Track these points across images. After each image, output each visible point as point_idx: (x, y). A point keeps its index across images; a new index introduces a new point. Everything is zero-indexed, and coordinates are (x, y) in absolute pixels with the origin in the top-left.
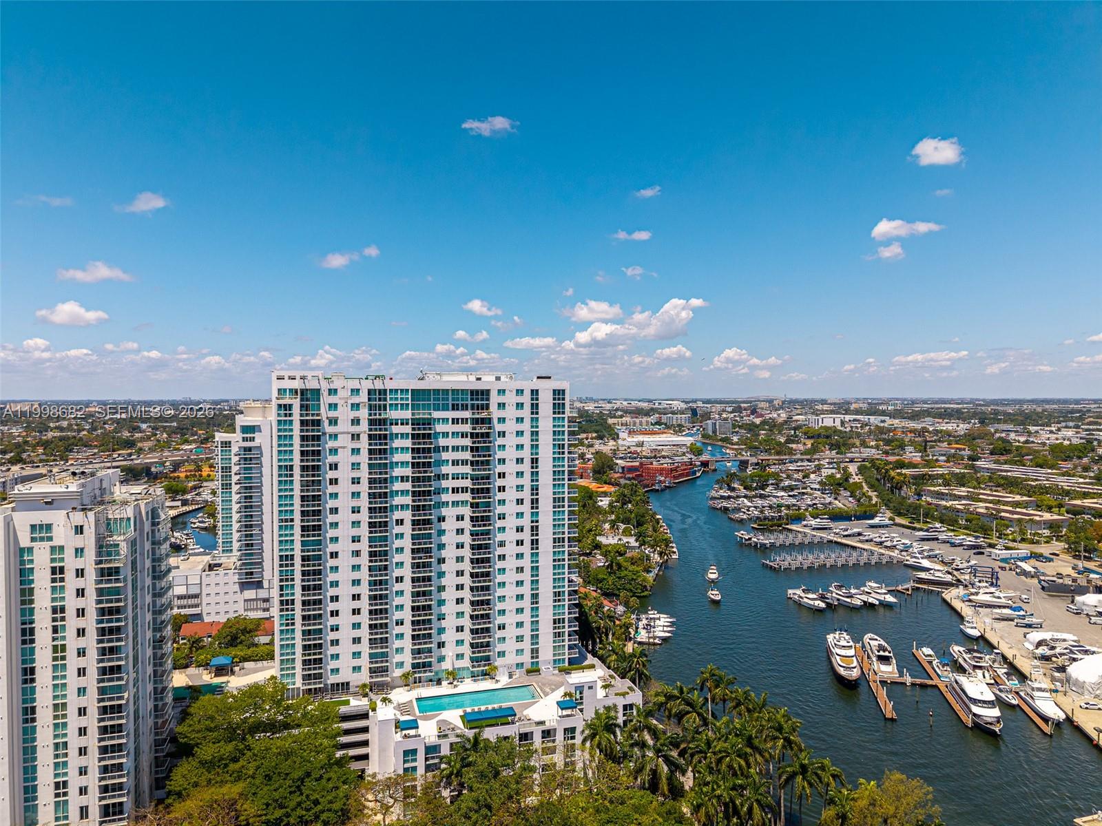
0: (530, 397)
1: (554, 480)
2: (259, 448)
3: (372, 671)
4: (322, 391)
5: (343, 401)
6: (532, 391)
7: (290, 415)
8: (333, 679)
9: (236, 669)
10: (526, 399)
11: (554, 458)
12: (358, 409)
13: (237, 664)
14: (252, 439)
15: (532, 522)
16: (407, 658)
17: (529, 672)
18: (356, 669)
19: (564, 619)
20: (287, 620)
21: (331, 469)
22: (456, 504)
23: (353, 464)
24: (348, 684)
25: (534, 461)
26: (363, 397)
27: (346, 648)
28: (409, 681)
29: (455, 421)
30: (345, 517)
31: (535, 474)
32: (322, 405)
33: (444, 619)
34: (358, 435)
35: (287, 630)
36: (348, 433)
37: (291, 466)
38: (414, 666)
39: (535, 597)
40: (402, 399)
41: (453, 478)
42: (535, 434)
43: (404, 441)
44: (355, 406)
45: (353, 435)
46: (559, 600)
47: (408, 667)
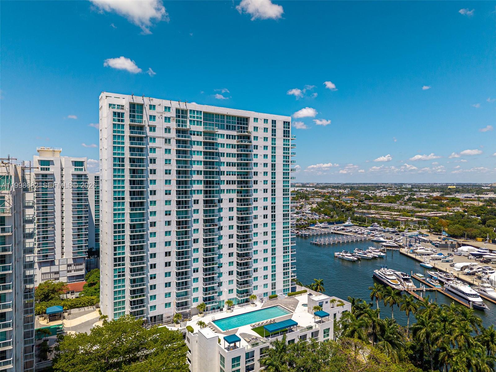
0: (271, 124)
1: (284, 178)
2: (53, 175)
3: (179, 305)
4: (145, 106)
5: (159, 115)
6: (273, 121)
7: (122, 121)
8: (152, 314)
9: (66, 314)
10: (269, 125)
11: (284, 165)
12: (169, 121)
13: (65, 311)
14: (48, 169)
15: (272, 204)
16: (200, 295)
17: (271, 298)
18: (168, 305)
19: (289, 263)
20: (119, 272)
21: (151, 163)
22: (229, 191)
23: (166, 160)
24: (162, 315)
25: (273, 166)
26: (173, 114)
27: (161, 291)
28: (202, 310)
29: (228, 137)
30: (160, 197)
31: (274, 174)
32: (144, 116)
33: (221, 267)
34: (170, 140)
35: (119, 280)
36: (163, 137)
37: (123, 159)
38: (205, 300)
39: (273, 250)
40: (197, 117)
41: (227, 175)
42: (274, 148)
43: (199, 146)
44: (167, 119)
45: (166, 140)
46: (286, 252)
47: (201, 301)
